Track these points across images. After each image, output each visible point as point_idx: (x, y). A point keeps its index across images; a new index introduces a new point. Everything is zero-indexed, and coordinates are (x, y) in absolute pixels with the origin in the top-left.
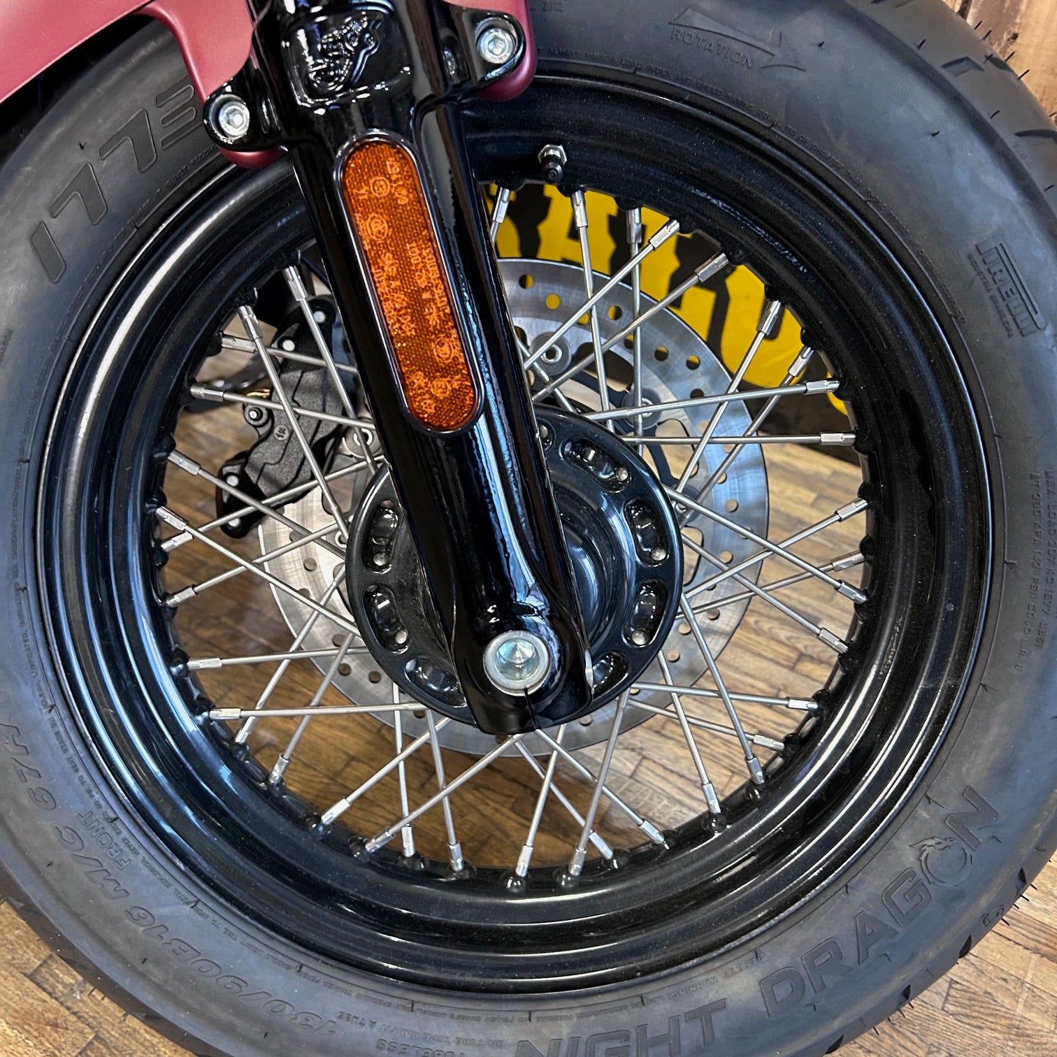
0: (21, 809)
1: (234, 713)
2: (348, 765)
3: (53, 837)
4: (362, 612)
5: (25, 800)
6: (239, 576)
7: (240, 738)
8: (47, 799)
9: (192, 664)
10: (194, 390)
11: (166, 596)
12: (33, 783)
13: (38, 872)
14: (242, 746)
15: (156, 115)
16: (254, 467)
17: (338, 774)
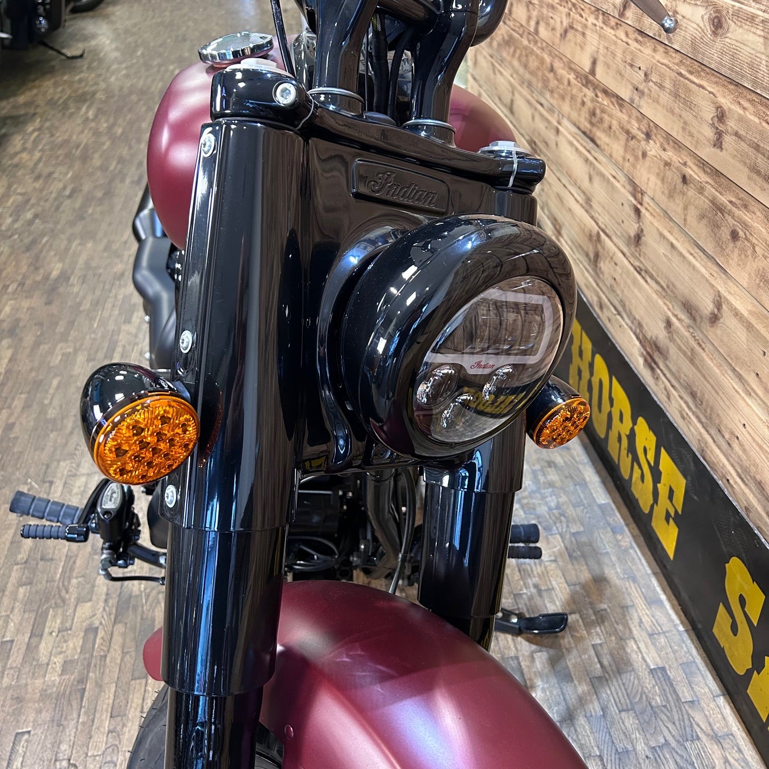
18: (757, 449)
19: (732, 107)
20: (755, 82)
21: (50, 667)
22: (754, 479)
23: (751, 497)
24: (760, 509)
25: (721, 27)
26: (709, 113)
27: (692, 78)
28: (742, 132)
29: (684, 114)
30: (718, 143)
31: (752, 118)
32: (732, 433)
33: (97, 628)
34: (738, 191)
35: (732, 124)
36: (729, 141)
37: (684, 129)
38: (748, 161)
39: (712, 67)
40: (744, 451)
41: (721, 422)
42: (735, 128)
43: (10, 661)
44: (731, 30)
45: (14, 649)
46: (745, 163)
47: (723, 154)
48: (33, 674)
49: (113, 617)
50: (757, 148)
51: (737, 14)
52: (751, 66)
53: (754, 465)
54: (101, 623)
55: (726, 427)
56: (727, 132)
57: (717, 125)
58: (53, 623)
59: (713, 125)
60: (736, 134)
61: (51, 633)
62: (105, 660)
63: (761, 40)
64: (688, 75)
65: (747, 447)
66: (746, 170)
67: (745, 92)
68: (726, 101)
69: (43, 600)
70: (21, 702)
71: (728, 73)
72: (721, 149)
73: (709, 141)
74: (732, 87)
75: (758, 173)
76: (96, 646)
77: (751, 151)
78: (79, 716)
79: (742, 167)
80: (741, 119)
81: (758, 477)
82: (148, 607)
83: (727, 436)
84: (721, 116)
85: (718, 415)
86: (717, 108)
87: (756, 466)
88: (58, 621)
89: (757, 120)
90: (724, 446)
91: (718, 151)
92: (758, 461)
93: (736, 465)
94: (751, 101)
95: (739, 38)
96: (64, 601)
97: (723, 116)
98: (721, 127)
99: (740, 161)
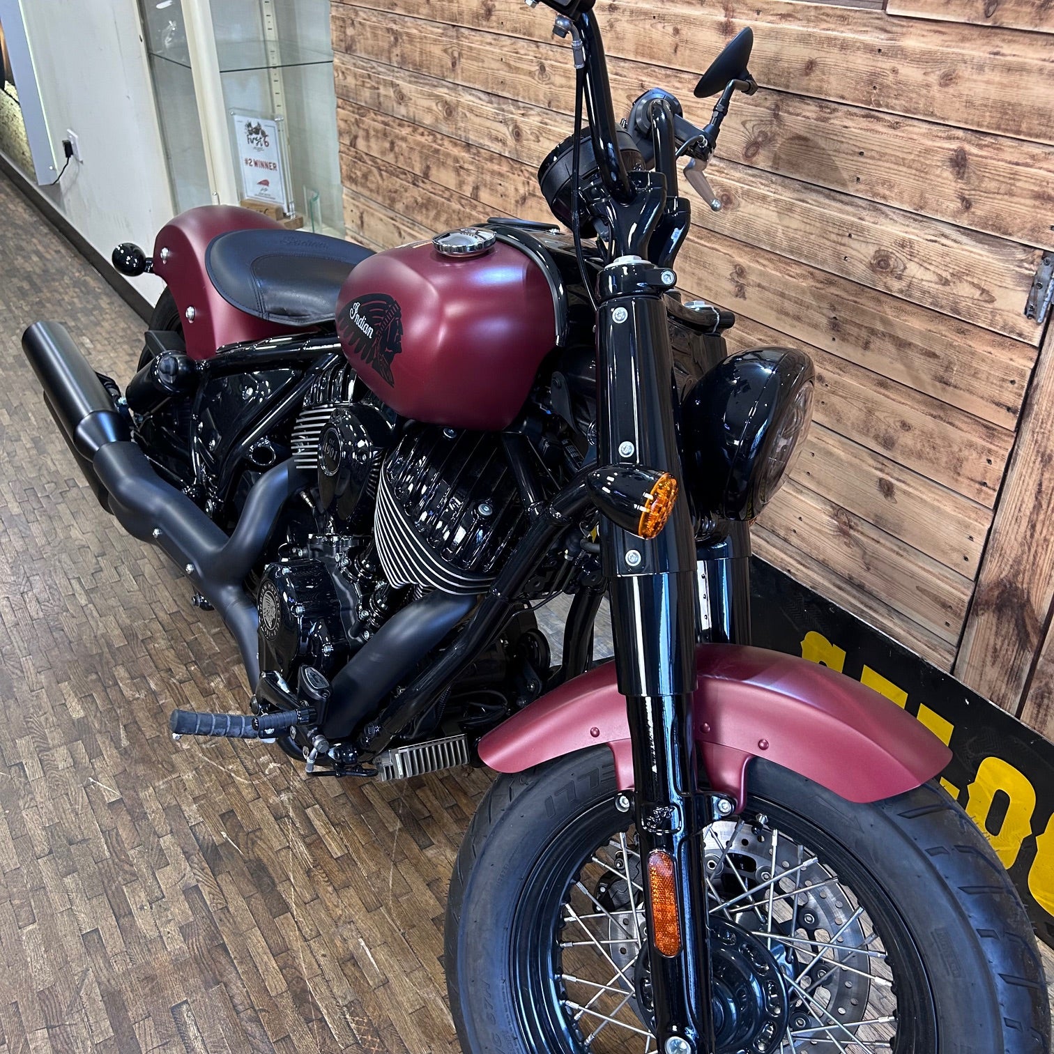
0: (482, 1020)
1: (576, 1006)
2: (633, 1037)
3: (491, 1037)
4: (639, 986)
5: (485, 1017)
6: (591, 945)
7: (576, 1018)
8: (492, 1019)
9: (564, 976)
10: (594, 859)
11: (561, 942)
12: (490, 1011)
13: (481, 1049)
14: (576, 1022)
15: (601, 771)
16: (613, 891)
17: (626, 1040)
18: (817, 534)
19: (752, 264)
20: (772, 246)
21: (165, 938)
22: (817, 560)
23: (815, 576)
24: (826, 584)
25: (731, 203)
26: (726, 270)
27: (702, 242)
28: (764, 284)
29: (697, 271)
30: (741, 292)
31: (773, 272)
32: (788, 529)
33: (196, 887)
34: (766, 329)
35: (753, 278)
36: (751, 291)
37: (699, 284)
38: (774, 306)
39: (726, 233)
40: (803, 539)
41: (774, 523)
42: (758, 281)
43: (108, 949)
44: (742, 205)
45: (105, 937)
46: (772, 308)
47: (747, 302)
48: (149, 950)
49: (208, 871)
50: (782, 295)
51: (747, 194)
52: (767, 233)
53: (815, 549)
54: (198, 881)
55: (781, 526)
56: (749, 285)
57: (736, 279)
58: (136, 898)
59: (732, 279)
60: (759, 286)
61: (142, 908)
62: (229, 911)
63: (775, 214)
64: (696, 240)
65: (805, 536)
66: (774, 313)
67: (762, 253)
68: (743, 260)
69: (106, 882)
70: (153, 980)
71: (744, 238)
72: (745, 298)
73: (730, 292)
74: (748, 249)
75: (787, 314)
76: (208, 903)
77: (777, 299)
78: (236, 968)
79: (769, 311)
80: (762, 274)
81: (821, 557)
82: (245, 850)
83: (782, 533)
84: (740, 272)
85: (770, 518)
86: (735, 267)
87: (817, 548)
88: (143, 894)
89: (778, 274)
90: (779, 542)
91: (742, 300)
92: (818, 543)
93: (794, 555)
94: (770, 260)
95: (752, 212)
96: (133, 874)
97: (742, 272)
98: (742, 281)
99: (766, 307)
